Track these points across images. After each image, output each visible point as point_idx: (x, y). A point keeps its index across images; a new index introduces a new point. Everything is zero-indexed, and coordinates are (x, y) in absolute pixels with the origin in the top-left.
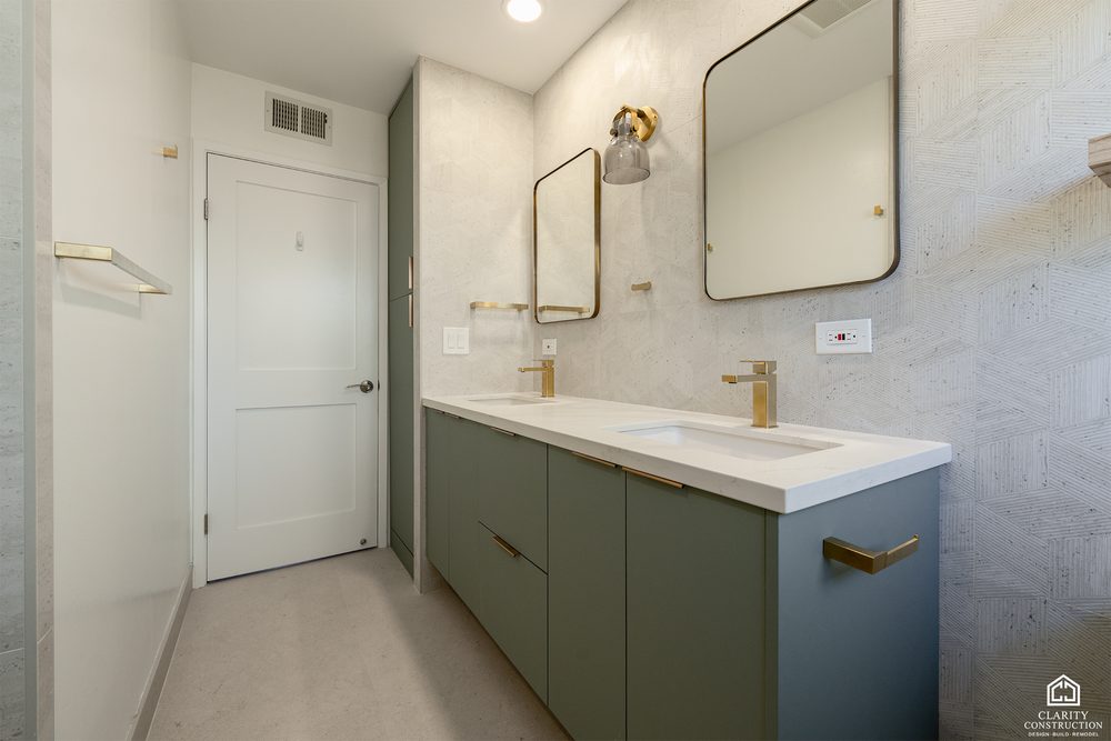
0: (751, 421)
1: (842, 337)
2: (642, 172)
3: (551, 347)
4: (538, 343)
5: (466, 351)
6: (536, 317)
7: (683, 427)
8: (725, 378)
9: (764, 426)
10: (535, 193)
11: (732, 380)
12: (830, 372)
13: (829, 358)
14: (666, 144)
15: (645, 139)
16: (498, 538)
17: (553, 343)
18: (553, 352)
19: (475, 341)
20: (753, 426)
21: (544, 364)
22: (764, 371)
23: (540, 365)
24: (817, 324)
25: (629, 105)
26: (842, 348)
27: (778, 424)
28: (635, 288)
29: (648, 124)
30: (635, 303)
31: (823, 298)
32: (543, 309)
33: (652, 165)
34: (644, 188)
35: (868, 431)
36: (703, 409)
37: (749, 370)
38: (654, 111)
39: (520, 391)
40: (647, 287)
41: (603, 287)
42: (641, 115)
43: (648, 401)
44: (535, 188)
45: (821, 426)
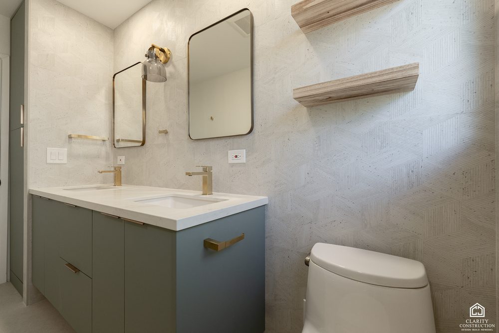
0: (202, 192)
1: (236, 157)
2: (162, 78)
3: (122, 160)
4: (115, 158)
5: (65, 161)
6: (114, 144)
7: (175, 197)
8: (187, 174)
9: (206, 194)
10: (113, 80)
11: (189, 174)
12: (233, 171)
13: (233, 165)
14: (174, 66)
15: (165, 63)
16: (70, 265)
17: (123, 158)
18: (123, 162)
19: (70, 156)
20: (203, 194)
21: (115, 169)
22: (207, 171)
23: (112, 169)
24: (229, 151)
25: (155, 45)
26: (236, 161)
27: (213, 193)
28: (160, 132)
29: (166, 56)
30: (161, 139)
31: (230, 141)
32: (118, 141)
33: (168, 75)
34: (165, 86)
35: (244, 194)
36: (188, 188)
37: (201, 170)
38: (169, 50)
39: (104, 183)
40: (166, 132)
41: (147, 131)
42: (162, 50)
43: (166, 186)
44: (114, 78)
45: (230, 193)
